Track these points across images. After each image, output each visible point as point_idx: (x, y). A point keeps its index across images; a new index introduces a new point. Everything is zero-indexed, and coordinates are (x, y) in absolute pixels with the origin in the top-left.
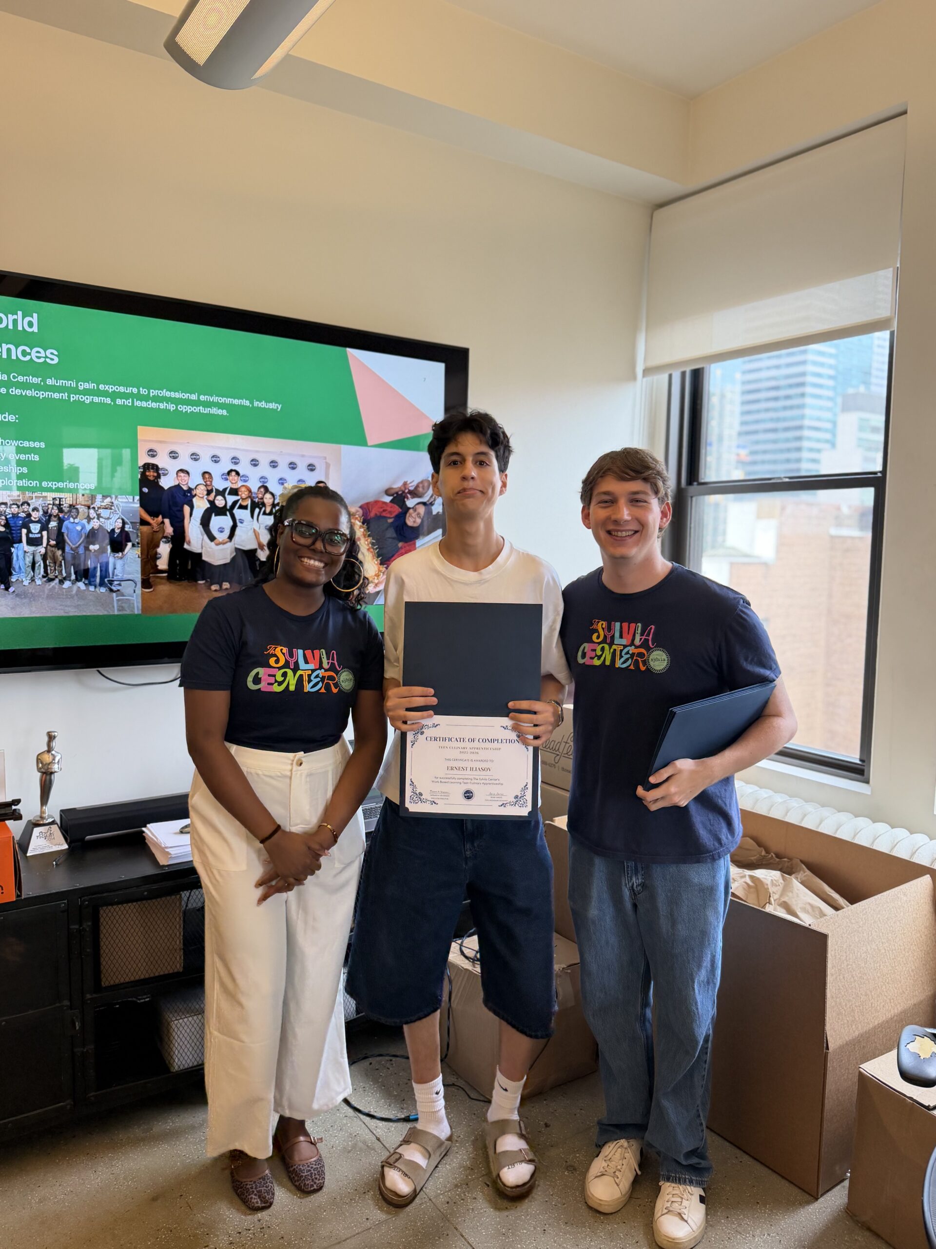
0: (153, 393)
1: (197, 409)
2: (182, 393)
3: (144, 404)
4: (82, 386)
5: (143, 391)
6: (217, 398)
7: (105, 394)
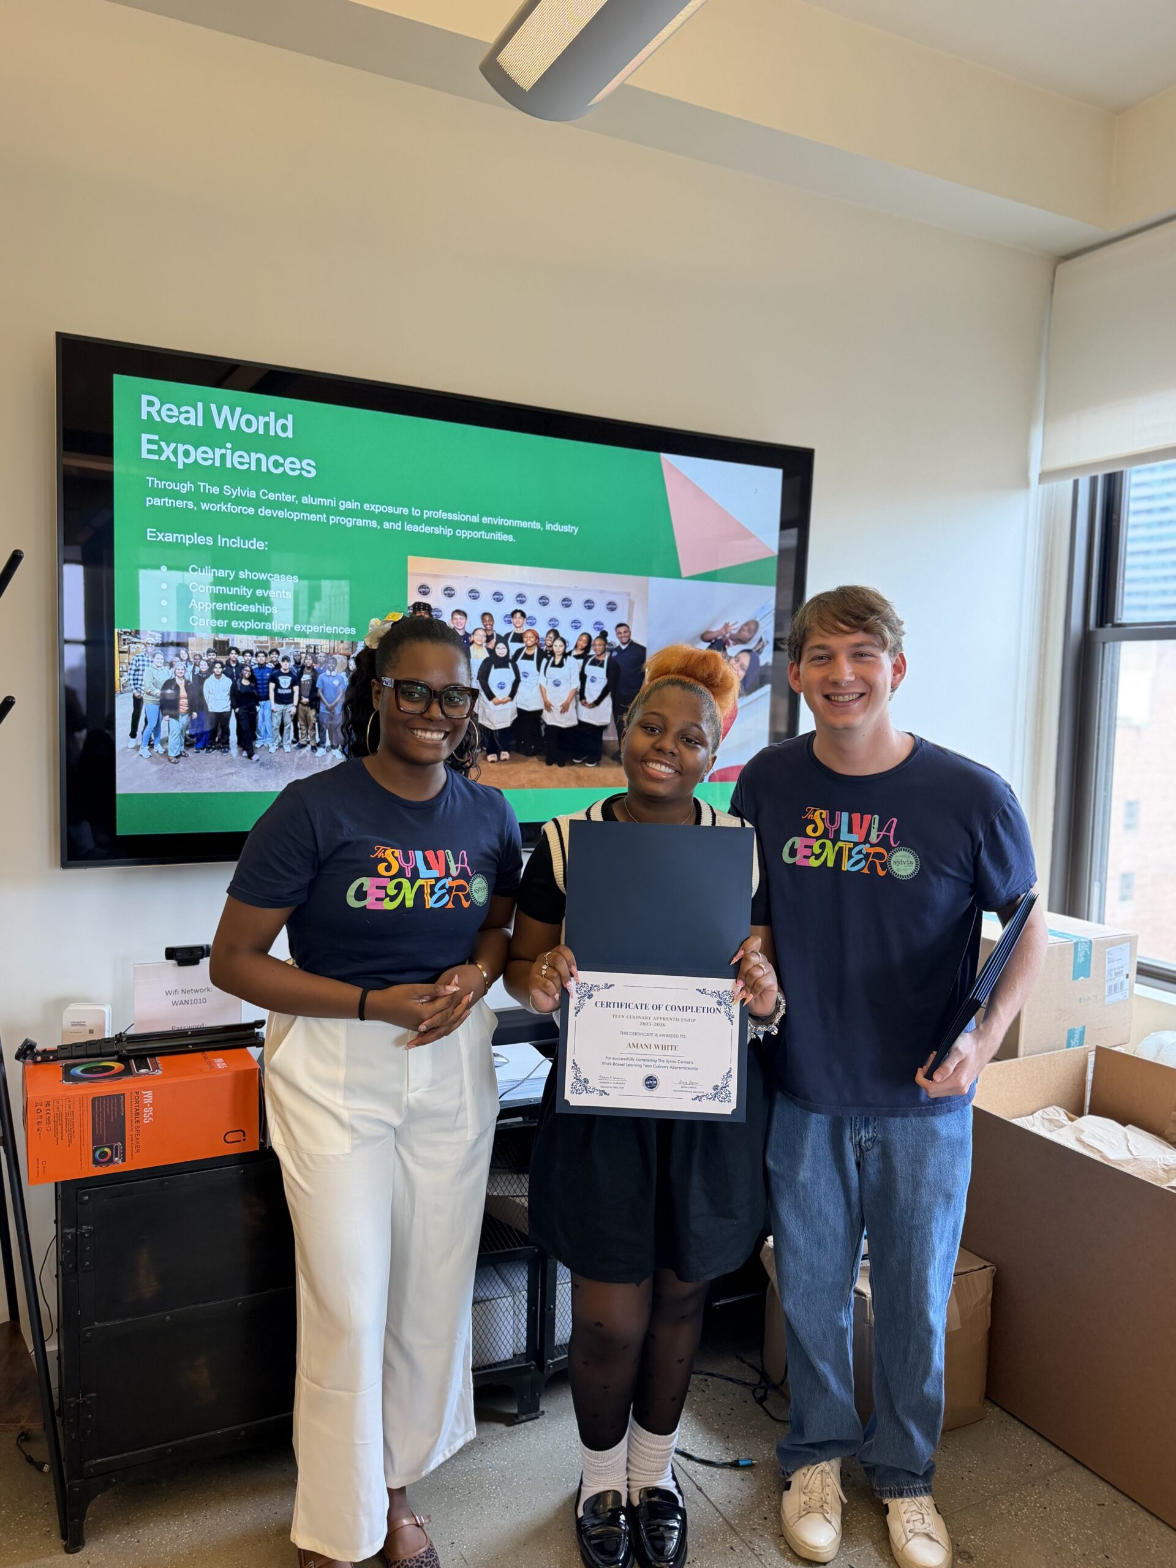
0: (427, 514)
1: (477, 535)
2: (460, 514)
3: (416, 528)
4: (344, 505)
5: (416, 512)
6: (502, 520)
7: (370, 515)
